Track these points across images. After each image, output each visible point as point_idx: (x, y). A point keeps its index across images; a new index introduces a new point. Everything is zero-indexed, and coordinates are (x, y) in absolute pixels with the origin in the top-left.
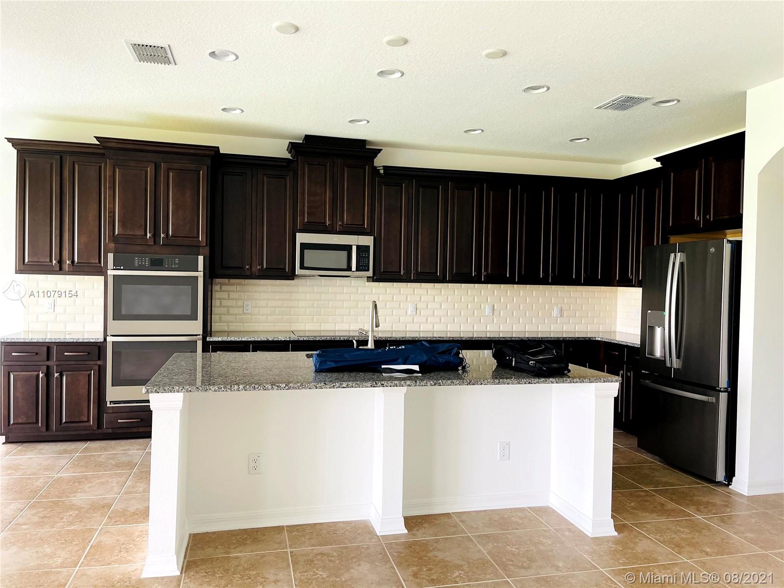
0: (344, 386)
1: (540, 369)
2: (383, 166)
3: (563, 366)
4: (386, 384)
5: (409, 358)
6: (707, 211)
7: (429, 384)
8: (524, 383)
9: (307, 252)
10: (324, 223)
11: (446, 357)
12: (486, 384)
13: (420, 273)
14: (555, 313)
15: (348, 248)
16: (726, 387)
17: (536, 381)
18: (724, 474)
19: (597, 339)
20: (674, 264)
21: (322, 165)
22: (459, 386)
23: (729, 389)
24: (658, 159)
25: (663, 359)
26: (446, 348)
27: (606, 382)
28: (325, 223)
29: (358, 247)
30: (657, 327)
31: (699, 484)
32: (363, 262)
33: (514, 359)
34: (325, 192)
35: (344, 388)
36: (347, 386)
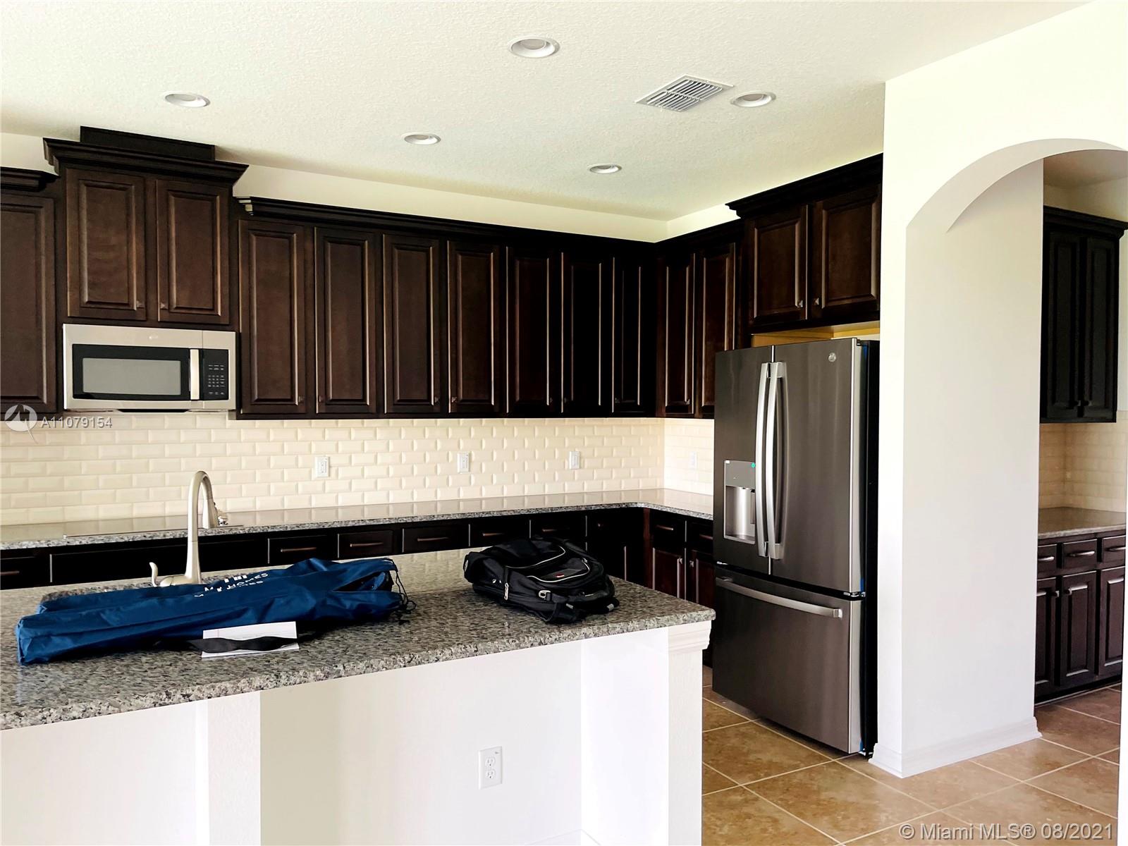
0: (75, 714)
1: (562, 607)
2: (252, 198)
3: (606, 594)
4: (196, 693)
5: (273, 607)
6: (814, 293)
7: (311, 676)
8: (529, 645)
9: (88, 363)
10: (127, 305)
11: (358, 596)
12: (447, 659)
13: (333, 400)
14: (571, 462)
15: (181, 355)
16: (859, 590)
17: (554, 637)
18: (860, 740)
19: (639, 505)
20: (768, 381)
21: (120, 189)
22: (384, 672)
23: (864, 593)
24: (732, 206)
25: (753, 543)
26: (361, 574)
27: (689, 622)
28: (129, 304)
29: (202, 352)
30: (741, 488)
31: (821, 759)
32: (216, 381)
33: (507, 585)
34: (129, 242)
35: (74, 718)
36: (85, 713)
